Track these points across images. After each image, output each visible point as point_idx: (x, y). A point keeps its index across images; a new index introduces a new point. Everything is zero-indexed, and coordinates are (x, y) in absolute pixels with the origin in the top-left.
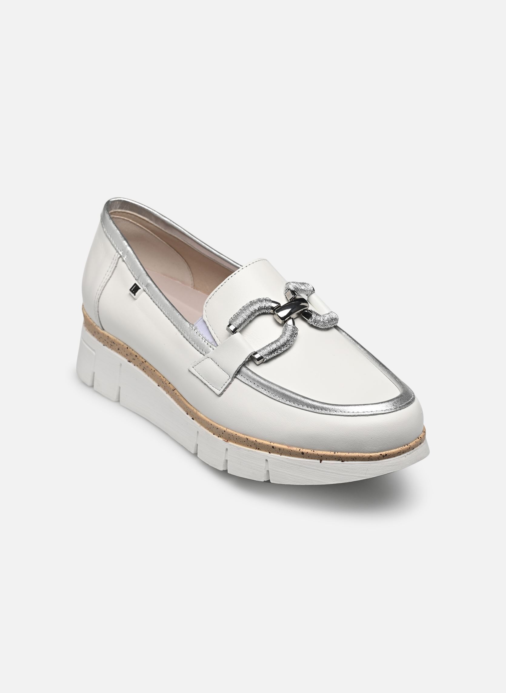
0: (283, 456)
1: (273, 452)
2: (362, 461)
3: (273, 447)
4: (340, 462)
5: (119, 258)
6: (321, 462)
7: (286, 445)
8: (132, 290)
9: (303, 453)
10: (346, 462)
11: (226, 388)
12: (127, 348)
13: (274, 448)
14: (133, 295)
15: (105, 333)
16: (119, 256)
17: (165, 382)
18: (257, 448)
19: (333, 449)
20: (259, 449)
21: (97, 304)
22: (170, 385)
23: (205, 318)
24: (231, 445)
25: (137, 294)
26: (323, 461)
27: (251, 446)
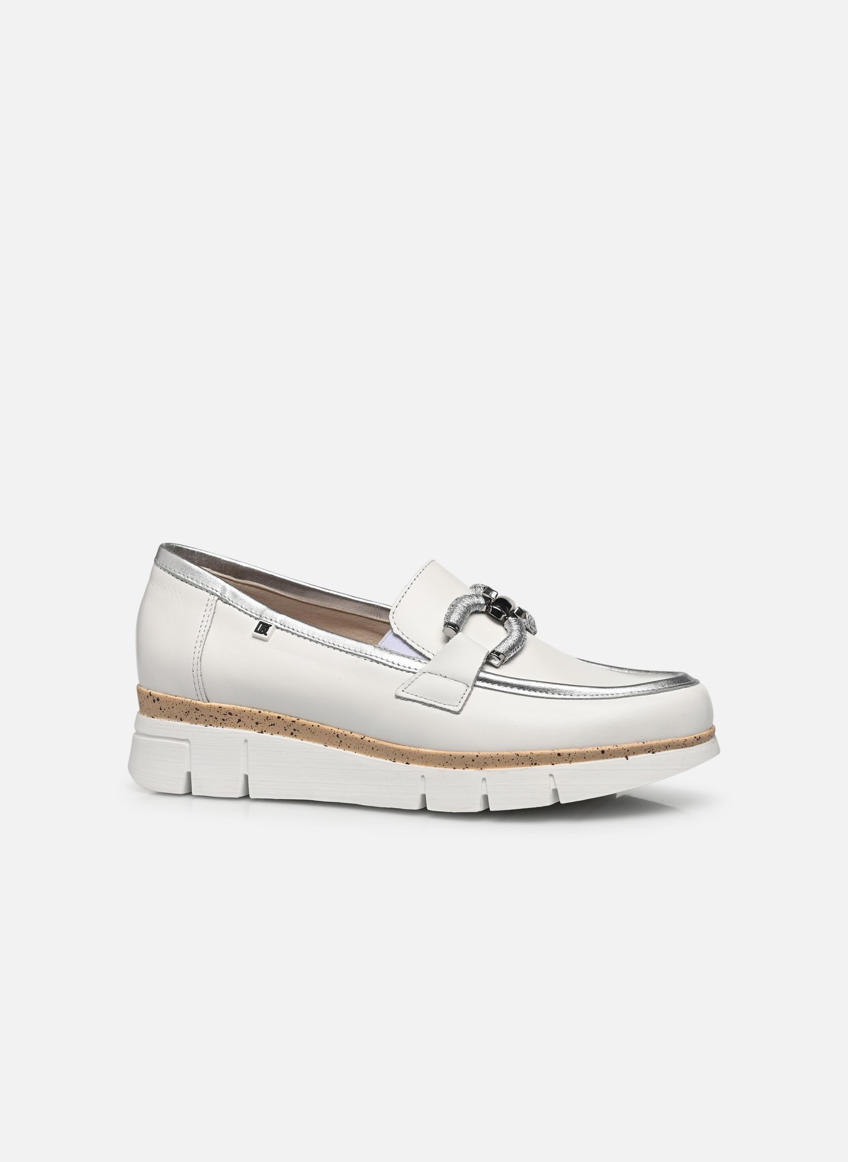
0: (573, 764)
1: (559, 762)
2: (676, 748)
3: (559, 755)
4: (650, 754)
5: (216, 601)
6: (627, 759)
7: (576, 748)
8: (258, 630)
9: (603, 752)
10: (657, 753)
11: (466, 701)
12: (260, 712)
13: (561, 754)
14: (263, 635)
15: (213, 704)
16: (217, 598)
17: (343, 734)
18: (532, 764)
19: (641, 738)
20: (536, 764)
21: (199, 664)
22: (353, 734)
23: (396, 631)
24: (488, 772)
25: (267, 633)
26: (630, 758)
27: (523, 763)
